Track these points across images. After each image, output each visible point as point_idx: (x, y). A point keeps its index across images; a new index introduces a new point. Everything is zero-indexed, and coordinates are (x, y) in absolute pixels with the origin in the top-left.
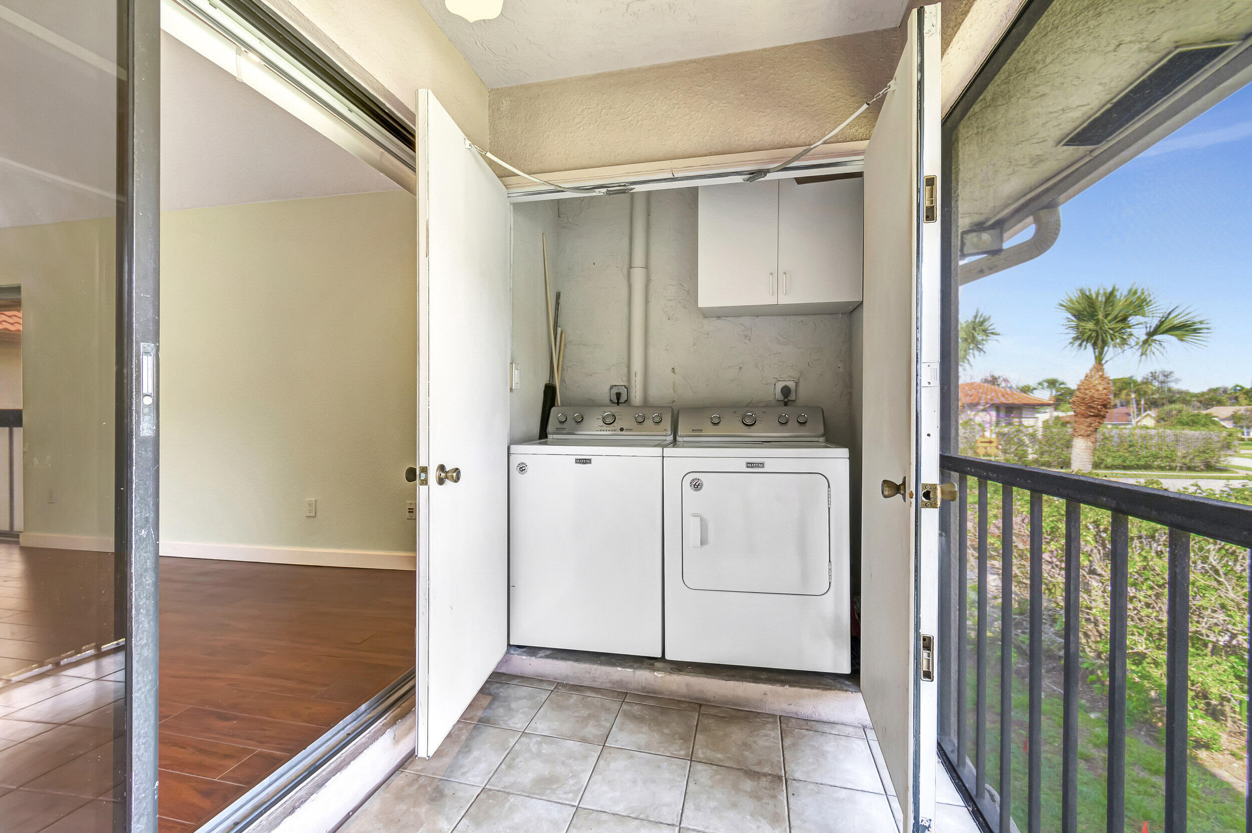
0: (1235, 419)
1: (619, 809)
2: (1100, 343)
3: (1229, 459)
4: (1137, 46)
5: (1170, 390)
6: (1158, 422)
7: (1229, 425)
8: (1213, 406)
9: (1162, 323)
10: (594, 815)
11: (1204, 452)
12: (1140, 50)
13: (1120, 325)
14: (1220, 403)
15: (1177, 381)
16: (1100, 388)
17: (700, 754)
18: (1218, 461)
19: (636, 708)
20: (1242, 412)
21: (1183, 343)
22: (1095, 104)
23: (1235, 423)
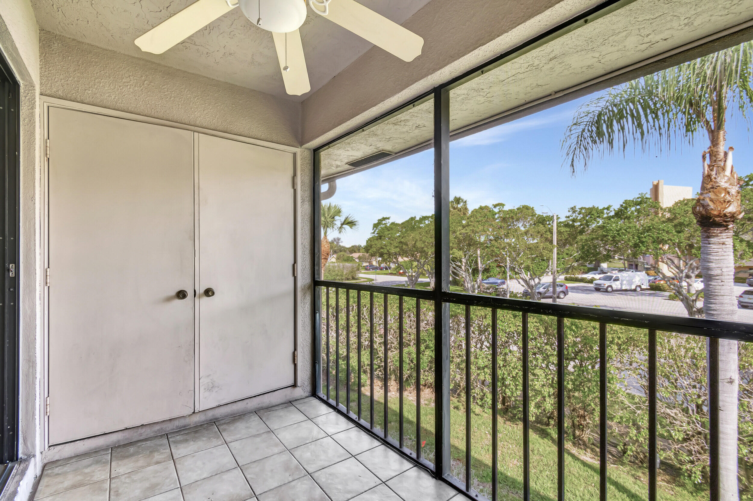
0: (359, 258)
1: (205, 476)
2: (326, 227)
3: (359, 274)
4: (375, 147)
5: (340, 246)
6: (337, 260)
7: (357, 260)
8: (353, 253)
9: (345, 221)
10: (193, 485)
11: (352, 272)
12: (375, 148)
13: (332, 220)
14: (355, 252)
15: (342, 242)
16: (326, 246)
17: (228, 439)
18: (355, 276)
19: (178, 437)
20: (361, 255)
21: (352, 230)
22: (360, 157)
23: (359, 260)
